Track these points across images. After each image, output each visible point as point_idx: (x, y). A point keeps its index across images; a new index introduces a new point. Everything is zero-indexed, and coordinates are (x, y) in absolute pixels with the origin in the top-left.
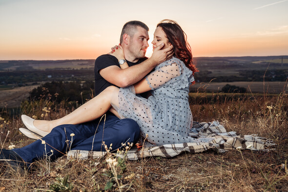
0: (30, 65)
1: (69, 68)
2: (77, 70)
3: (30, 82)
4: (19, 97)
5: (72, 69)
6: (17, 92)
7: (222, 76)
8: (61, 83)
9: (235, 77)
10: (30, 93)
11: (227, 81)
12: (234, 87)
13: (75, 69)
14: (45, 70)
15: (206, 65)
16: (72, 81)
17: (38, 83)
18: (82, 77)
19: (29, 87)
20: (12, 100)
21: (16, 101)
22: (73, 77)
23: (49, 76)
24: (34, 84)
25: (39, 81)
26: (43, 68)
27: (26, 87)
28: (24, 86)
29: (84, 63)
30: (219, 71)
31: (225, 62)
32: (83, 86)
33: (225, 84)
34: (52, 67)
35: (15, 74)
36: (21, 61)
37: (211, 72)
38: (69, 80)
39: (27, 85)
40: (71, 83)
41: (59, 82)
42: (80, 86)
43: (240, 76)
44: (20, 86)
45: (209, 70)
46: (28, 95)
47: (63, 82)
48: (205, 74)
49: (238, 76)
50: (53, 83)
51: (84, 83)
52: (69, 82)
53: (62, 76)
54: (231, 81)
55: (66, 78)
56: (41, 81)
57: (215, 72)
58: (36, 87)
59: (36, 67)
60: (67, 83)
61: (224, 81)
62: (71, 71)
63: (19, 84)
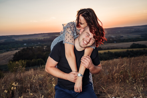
0: (13, 38)
1: (37, 39)
2: (41, 40)
3: (14, 48)
4: (7, 58)
5: (38, 39)
6: (5, 55)
7: (130, 38)
8: (32, 48)
9: (138, 38)
10: (14, 55)
11: (133, 41)
12: (138, 44)
13: (40, 39)
14: (22, 41)
15: (119, 32)
16: (39, 47)
17: (19, 48)
18: (44, 43)
19: (13, 51)
20: (3, 60)
21: (5, 60)
22: (39, 44)
23: (25, 44)
24: (16, 50)
25: (19, 47)
26: (21, 39)
27: (11, 51)
28: (10, 51)
29: (45, 35)
30: (128, 35)
31: (131, 29)
32: (45, 49)
33: (132, 43)
34: (26, 38)
35: (4, 44)
36: (8, 36)
37: (122, 37)
38: (37, 46)
39: (12, 50)
40: (38, 47)
41: (31, 47)
42: (44, 49)
43: (142, 38)
44: (8, 51)
45: (122, 35)
46: (13, 56)
47: (33, 47)
48: (119, 38)
49: (140, 37)
50: (27, 48)
51: (46, 47)
52: (37, 47)
53: (33, 44)
54: (136, 41)
55: (35, 45)
56: (20, 47)
57: (125, 36)
58: (17, 51)
59: (17, 39)
60: (36, 47)
61: (131, 41)
62: (38, 40)
63: (7, 50)
